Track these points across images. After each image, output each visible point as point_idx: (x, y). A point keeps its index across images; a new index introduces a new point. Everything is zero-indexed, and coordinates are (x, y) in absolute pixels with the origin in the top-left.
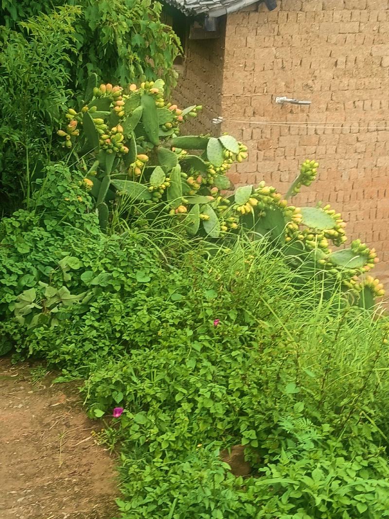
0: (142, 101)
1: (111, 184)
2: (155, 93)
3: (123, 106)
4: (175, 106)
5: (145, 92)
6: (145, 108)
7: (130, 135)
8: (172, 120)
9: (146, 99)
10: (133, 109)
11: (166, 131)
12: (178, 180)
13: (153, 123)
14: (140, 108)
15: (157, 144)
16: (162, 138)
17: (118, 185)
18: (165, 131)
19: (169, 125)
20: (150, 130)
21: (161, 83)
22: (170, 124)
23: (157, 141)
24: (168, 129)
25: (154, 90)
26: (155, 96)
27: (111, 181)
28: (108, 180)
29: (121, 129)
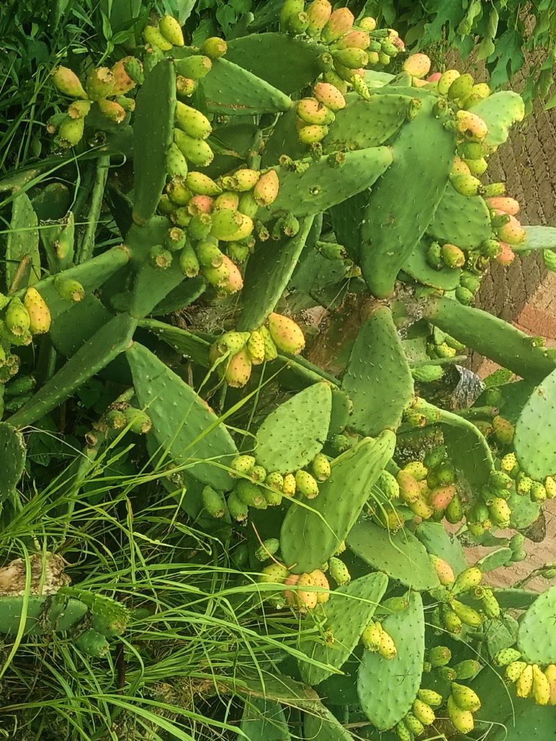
0: (404, 134)
1: (122, 356)
2: (469, 132)
3: (335, 112)
4: (512, 204)
5: (435, 112)
6: (404, 163)
7: (296, 226)
8: (475, 243)
9: (423, 135)
10: (360, 141)
11: (434, 268)
12: (357, 490)
13: (402, 224)
14: (386, 155)
15: (378, 291)
16: (407, 280)
17: (141, 376)
18: (430, 264)
19: (457, 255)
20: (380, 242)
21: (513, 108)
22: (461, 255)
23: (386, 282)
24: (444, 266)
25: (472, 119)
26: (463, 140)
27: (130, 346)
28: (123, 337)
29: (270, 188)
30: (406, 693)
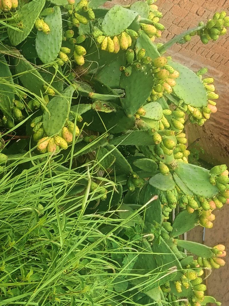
30: (55, 49)
